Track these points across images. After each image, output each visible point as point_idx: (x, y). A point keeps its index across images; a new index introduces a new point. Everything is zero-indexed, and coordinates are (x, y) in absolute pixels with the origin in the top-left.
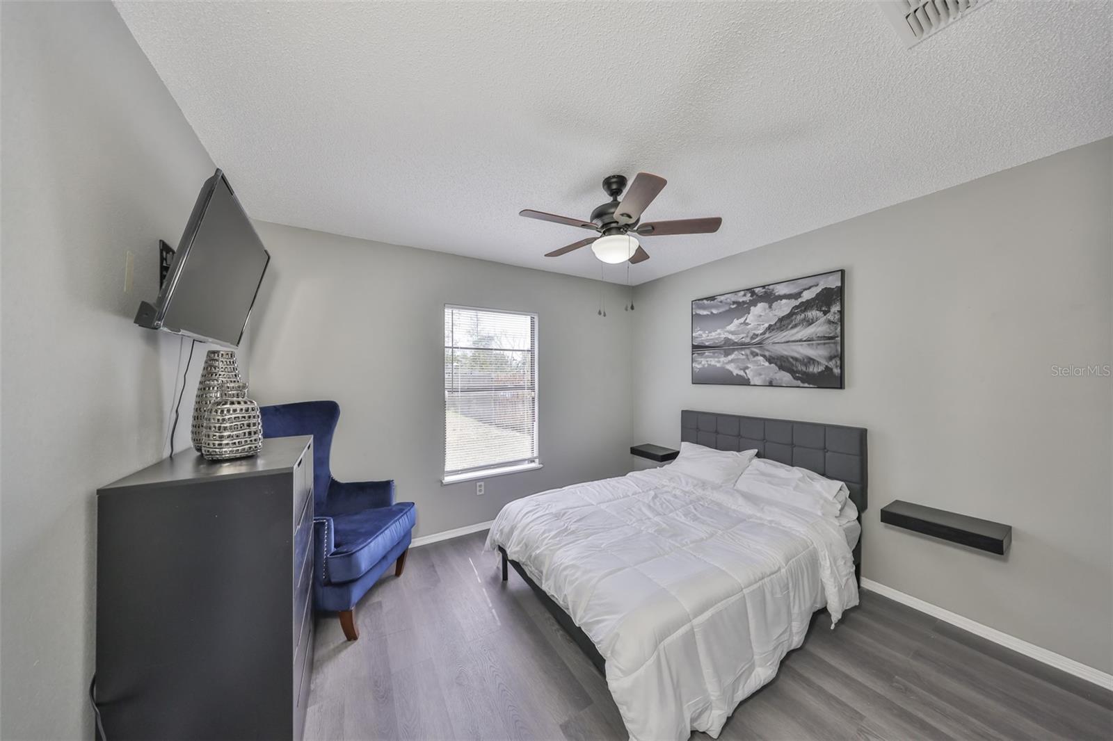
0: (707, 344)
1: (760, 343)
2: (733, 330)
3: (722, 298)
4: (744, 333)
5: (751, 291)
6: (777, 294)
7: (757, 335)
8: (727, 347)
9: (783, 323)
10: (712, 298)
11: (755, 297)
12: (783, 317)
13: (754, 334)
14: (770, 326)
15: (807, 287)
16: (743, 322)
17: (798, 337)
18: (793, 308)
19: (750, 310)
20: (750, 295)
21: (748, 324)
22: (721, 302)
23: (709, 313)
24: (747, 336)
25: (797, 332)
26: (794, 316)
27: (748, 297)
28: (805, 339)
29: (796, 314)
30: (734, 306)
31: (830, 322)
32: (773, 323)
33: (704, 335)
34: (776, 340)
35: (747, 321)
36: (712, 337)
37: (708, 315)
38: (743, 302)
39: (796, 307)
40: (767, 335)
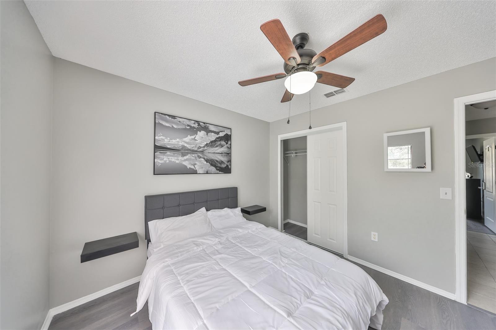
0: (168, 147)
1: (202, 152)
2: (187, 141)
3: (181, 120)
4: (194, 145)
5: (198, 122)
6: (210, 129)
7: (201, 147)
8: (183, 151)
9: (212, 144)
10: (174, 117)
11: (200, 126)
12: (212, 141)
13: (199, 146)
14: (207, 144)
15: (221, 131)
16: (193, 138)
17: (218, 151)
18: (216, 138)
19: (197, 133)
20: (197, 124)
21: (196, 140)
22: (180, 122)
23: (171, 126)
24: (196, 147)
25: (218, 149)
26: (217, 142)
27: (196, 125)
28: (220, 153)
29: (217, 141)
30: (188, 128)
31: (228, 148)
32: (208, 143)
33: (166, 140)
34: (209, 151)
35: (196, 138)
36: (173, 143)
37: (169, 127)
38: (194, 127)
39: (218, 138)
40: (206, 148)
